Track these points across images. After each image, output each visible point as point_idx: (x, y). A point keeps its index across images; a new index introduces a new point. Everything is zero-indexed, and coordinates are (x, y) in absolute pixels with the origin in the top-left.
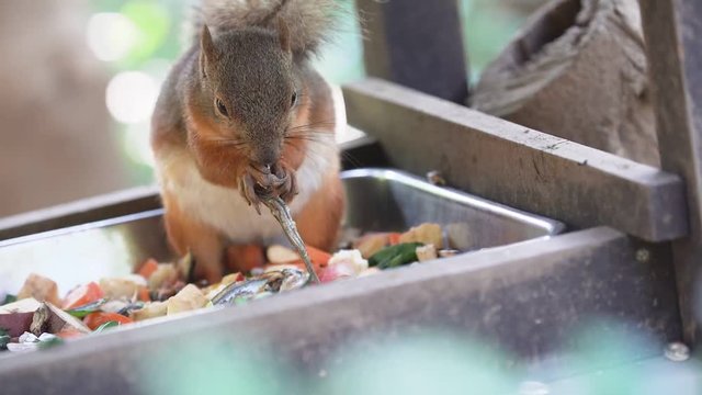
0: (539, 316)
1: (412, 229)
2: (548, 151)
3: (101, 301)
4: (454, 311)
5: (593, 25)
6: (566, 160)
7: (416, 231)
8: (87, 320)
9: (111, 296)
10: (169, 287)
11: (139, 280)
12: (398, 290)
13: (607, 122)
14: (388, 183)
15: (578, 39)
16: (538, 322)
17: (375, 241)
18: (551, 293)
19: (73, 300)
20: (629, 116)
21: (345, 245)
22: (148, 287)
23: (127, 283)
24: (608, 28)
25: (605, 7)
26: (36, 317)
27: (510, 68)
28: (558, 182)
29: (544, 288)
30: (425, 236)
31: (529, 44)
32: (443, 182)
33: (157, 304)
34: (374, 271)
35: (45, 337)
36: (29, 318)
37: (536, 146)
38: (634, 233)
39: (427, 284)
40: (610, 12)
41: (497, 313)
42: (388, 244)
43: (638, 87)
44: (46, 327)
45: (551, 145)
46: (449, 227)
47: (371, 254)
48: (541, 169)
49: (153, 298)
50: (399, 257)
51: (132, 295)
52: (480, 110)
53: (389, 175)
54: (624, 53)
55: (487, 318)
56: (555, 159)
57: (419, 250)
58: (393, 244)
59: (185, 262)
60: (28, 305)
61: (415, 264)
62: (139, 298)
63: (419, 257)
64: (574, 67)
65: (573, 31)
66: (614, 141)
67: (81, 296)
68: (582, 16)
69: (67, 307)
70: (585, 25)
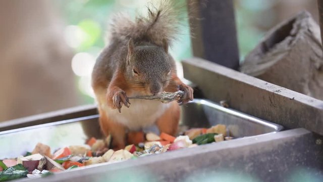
0: (270, 169)
1: (213, 127)
2: (276, 93)
3: (70, 156)
4: (232, 165)
5: (298, 36)
6: (284, 97)
7: (215, 128)
8: (63, 164)
9: (75, 153)
10: (101, 150)
11: (87, 147)
12: (206, 154)
13: (303, 80)
14: (202, 106)
15: (291, 42)
16: (270, 171)
17: (195, 132)
18: (276, 158)
19: (57, 155)
20: (313, 78)
21: (181, 133)
22: (91, 150)
23: (82, 148)
24: (305, 37)
25: (303, 28)
26: (40, 163)
27: (259, 54)
28: (280, 107)
29: (273, 155)
30: (219, 131)
31: (268, 44)
32: (227, 106)
33: (96, 158)
34: (195, 145)
35: (44, 172)
36: (37, 163)
37: (271, 90)
38: (315, 131)
39: (219, 152)
40: (306, 30)
41: (251, 166)
42: (201, 133)
43: (318, 65)
44: (45, 167)
45: (277, 90)
46: (230, 126)
47: (193, 138)
48: (273, 101)
49: (93, 155)
50: (207, 139)
51: (84, 154)
52: (245, 73)
53: (203, 102)
54: (312, 49)
55: (247, 168)
56: (280, 96)
57: (216, 137)
58: (204, 134)
59: (108, 139)
60: (37, 157)
61: (214, 143)
62: (87, 155)
63: (216, 140)
64: (289, 55)
65: (289, 39)
66: (306, 89)
67: (61, 153)
68: (293, 32)
69: (54, 158)
70: (294, 36)
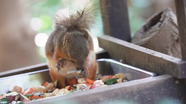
0: (149, 98)
1: (116, 75)
2: (152, 54)
3: (33, 93)
4: (127, 96)
5: (164, 22)
6: (157, 57)
7: (117, 75)
8: (29, 98)
9: (36, 91)
10: (51, 89)
11: (43, 87)
12: (112, 91)
13: (168, 47)
14: (109, 63)
15: (160, 25)
16: (149, 99)
17: (106, 77)
18: (152, 92)
19: (26, 92)
20: (174, 45)
21: (98, 78)
22: (46, 89)
23: (40, 88)
24: (168, 23)
25: (167, 17)
26: (16, 97)
27: (142, 33)
28: (154, 63)
29: (151, 90)
30: (119, 77)
31: (147, 27)
32: (124, 62)
33: (48, 94)
34: (106, 85)
35: (19, 102)
36: (14, 97)
37: (149, 53)
38: (175, 76)
39: (120, 89)
40: (169, 18)
41: (138, 97)
42: (109, 79)
43: (176, 38)
44: (19, 100)
45: (153, 53)
46: (126, 74)
47: (104, 82)
48: (150, 59)
49: (47, 92)
50: (112, 82)
51: (42, 91)
52: (134, 43)
53: (110, 60)
54: (172, 29)
55: (136, 98)
56: (154, 56)
57: (118, 80)
58: (111, 79)
59: (56, 83)
60: (14, 94)
61: (116, 84)
62: (43, 92)
63: (118, 82)
64: (159, 33)
65: (159, 23)
66: (170, 52)
67: (28, 91)
68: (161, 19)
69: (24, 94)
70: (162, 22)
